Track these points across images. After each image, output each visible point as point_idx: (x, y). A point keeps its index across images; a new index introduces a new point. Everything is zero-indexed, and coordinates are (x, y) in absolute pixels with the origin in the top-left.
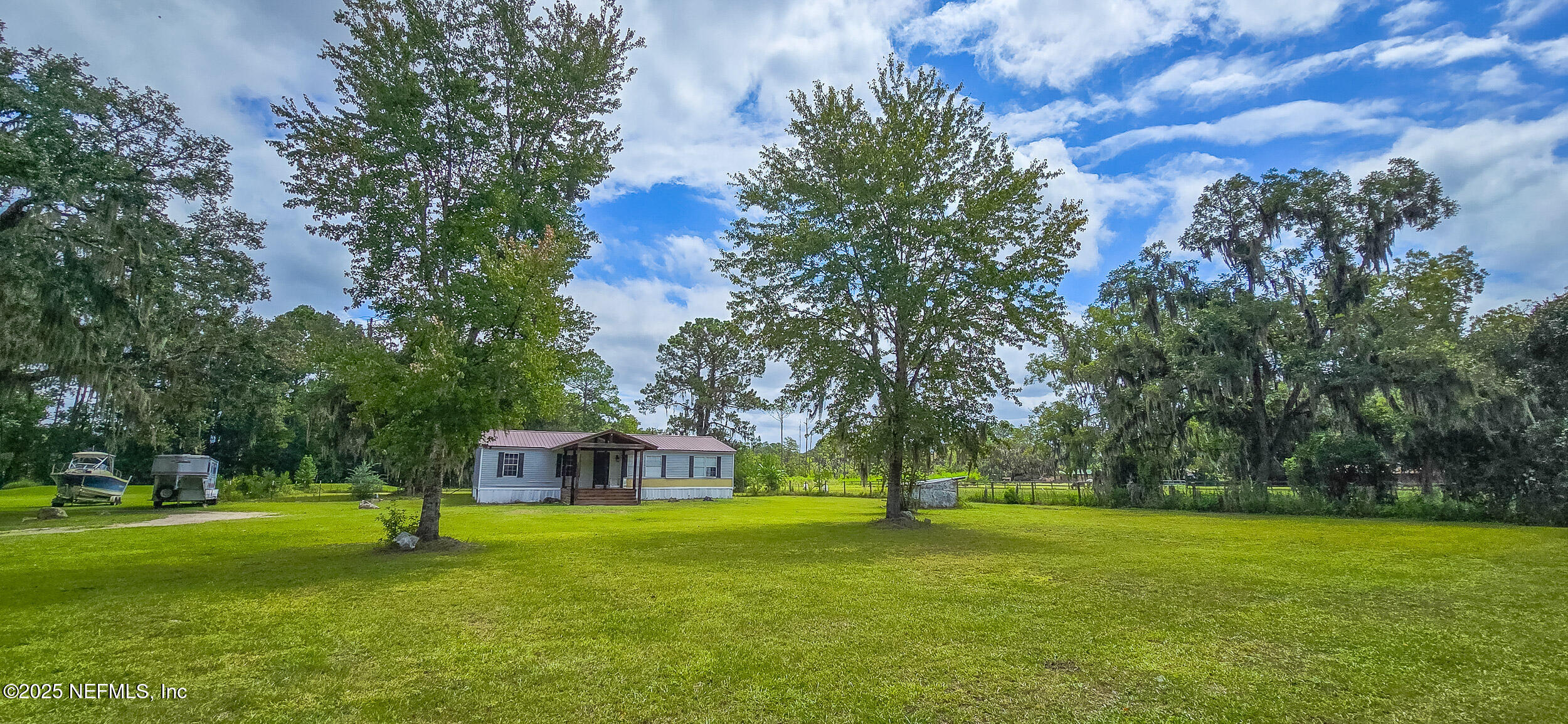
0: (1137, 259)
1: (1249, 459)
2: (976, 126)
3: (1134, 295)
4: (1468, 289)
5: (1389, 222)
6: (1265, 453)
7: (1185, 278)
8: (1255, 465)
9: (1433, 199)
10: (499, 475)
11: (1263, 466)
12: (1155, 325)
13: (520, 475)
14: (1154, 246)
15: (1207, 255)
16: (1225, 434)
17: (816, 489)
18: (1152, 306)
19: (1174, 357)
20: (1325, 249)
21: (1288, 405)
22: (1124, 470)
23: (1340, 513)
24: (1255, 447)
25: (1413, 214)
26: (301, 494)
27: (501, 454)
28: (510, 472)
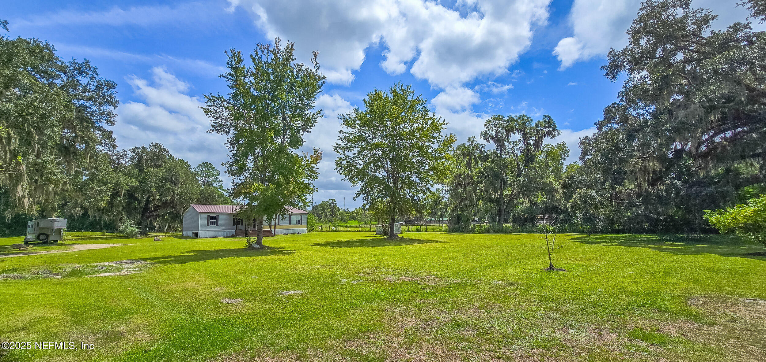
0: (466, 142)
1: (498, 214)
2: (424, 105)
3: (464, 156)
4: (565, 156)
5: (542, 136)
6: (503, 212)
7: (481, 150)
8: (499, 216)
9: (554, 130)
10: (208, 225)
11: (502, 217)
12: (470, 167)
13: (217, 225)
14: (472, 137)
15: (488, 141)
16: (490, 205)
17: (334, 229)
18: (470, 160)
19: (475, 178)
20: (524, 142)
21: (510, 196)
22: (458, 219)
23: (523, 232)
24: (500, 210)
25: (549, 133)
26: (110, 235)
27: (208, 216)
28: (213, 224)
